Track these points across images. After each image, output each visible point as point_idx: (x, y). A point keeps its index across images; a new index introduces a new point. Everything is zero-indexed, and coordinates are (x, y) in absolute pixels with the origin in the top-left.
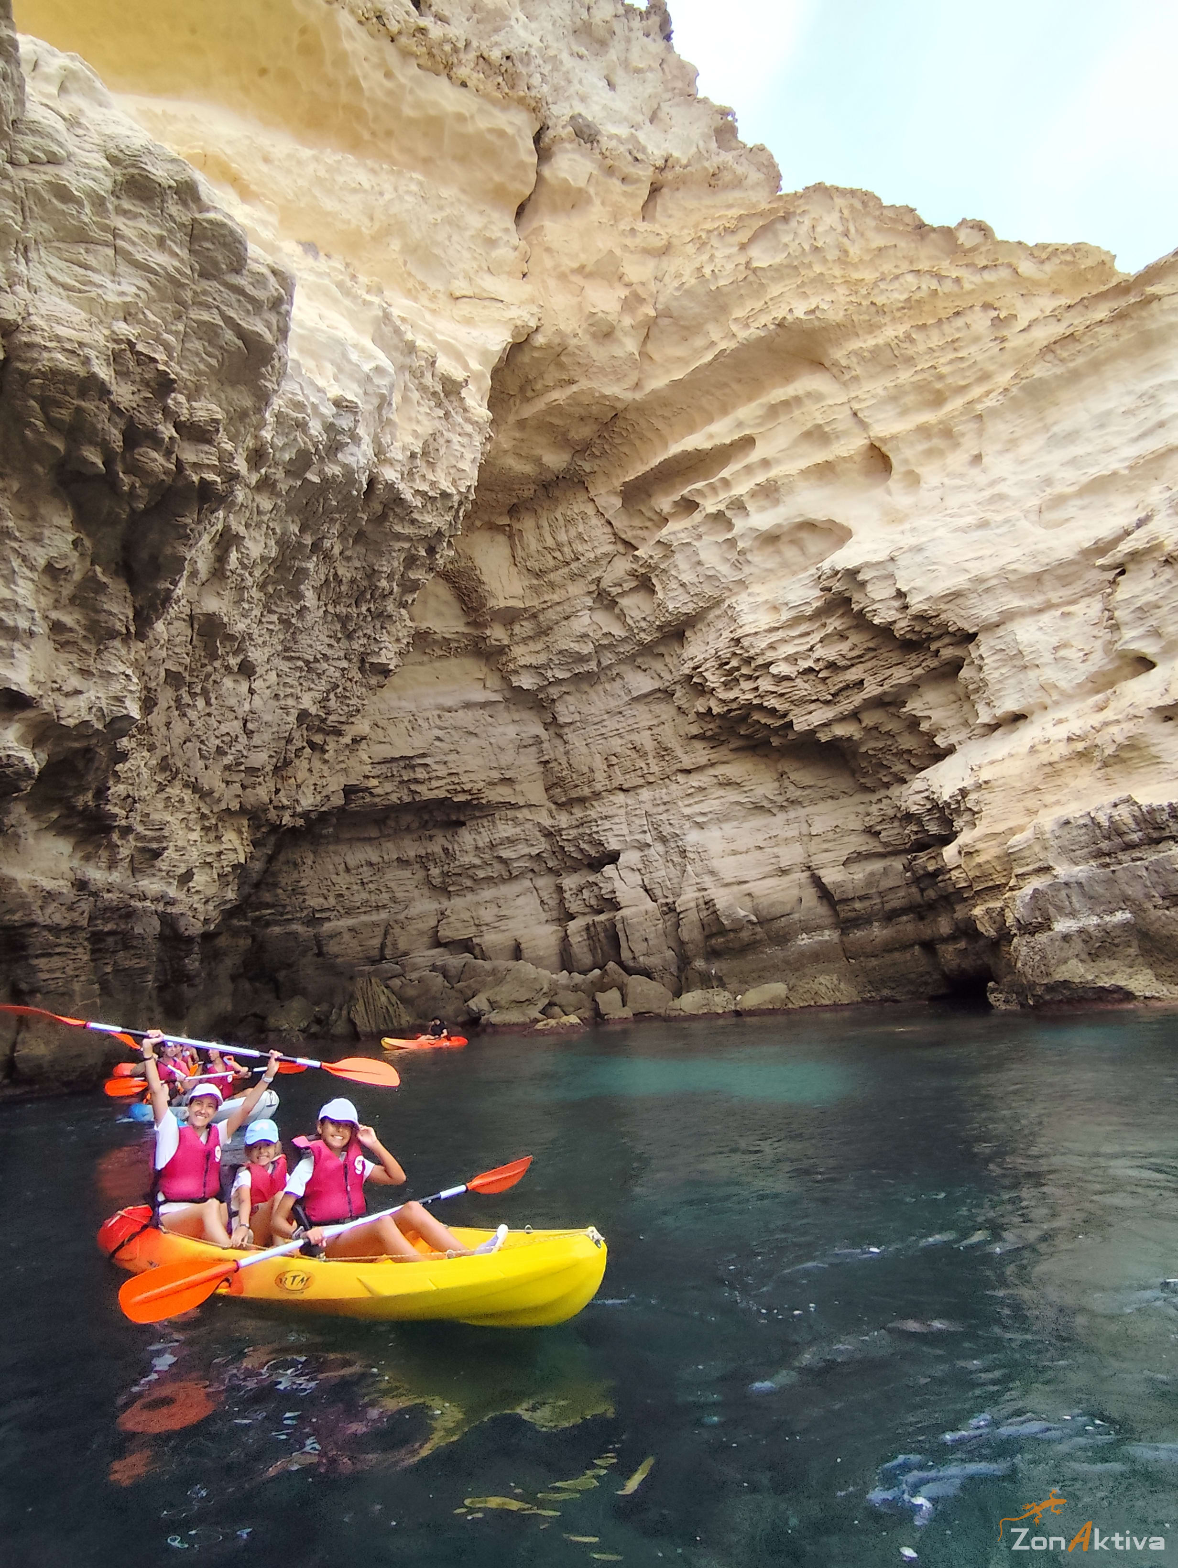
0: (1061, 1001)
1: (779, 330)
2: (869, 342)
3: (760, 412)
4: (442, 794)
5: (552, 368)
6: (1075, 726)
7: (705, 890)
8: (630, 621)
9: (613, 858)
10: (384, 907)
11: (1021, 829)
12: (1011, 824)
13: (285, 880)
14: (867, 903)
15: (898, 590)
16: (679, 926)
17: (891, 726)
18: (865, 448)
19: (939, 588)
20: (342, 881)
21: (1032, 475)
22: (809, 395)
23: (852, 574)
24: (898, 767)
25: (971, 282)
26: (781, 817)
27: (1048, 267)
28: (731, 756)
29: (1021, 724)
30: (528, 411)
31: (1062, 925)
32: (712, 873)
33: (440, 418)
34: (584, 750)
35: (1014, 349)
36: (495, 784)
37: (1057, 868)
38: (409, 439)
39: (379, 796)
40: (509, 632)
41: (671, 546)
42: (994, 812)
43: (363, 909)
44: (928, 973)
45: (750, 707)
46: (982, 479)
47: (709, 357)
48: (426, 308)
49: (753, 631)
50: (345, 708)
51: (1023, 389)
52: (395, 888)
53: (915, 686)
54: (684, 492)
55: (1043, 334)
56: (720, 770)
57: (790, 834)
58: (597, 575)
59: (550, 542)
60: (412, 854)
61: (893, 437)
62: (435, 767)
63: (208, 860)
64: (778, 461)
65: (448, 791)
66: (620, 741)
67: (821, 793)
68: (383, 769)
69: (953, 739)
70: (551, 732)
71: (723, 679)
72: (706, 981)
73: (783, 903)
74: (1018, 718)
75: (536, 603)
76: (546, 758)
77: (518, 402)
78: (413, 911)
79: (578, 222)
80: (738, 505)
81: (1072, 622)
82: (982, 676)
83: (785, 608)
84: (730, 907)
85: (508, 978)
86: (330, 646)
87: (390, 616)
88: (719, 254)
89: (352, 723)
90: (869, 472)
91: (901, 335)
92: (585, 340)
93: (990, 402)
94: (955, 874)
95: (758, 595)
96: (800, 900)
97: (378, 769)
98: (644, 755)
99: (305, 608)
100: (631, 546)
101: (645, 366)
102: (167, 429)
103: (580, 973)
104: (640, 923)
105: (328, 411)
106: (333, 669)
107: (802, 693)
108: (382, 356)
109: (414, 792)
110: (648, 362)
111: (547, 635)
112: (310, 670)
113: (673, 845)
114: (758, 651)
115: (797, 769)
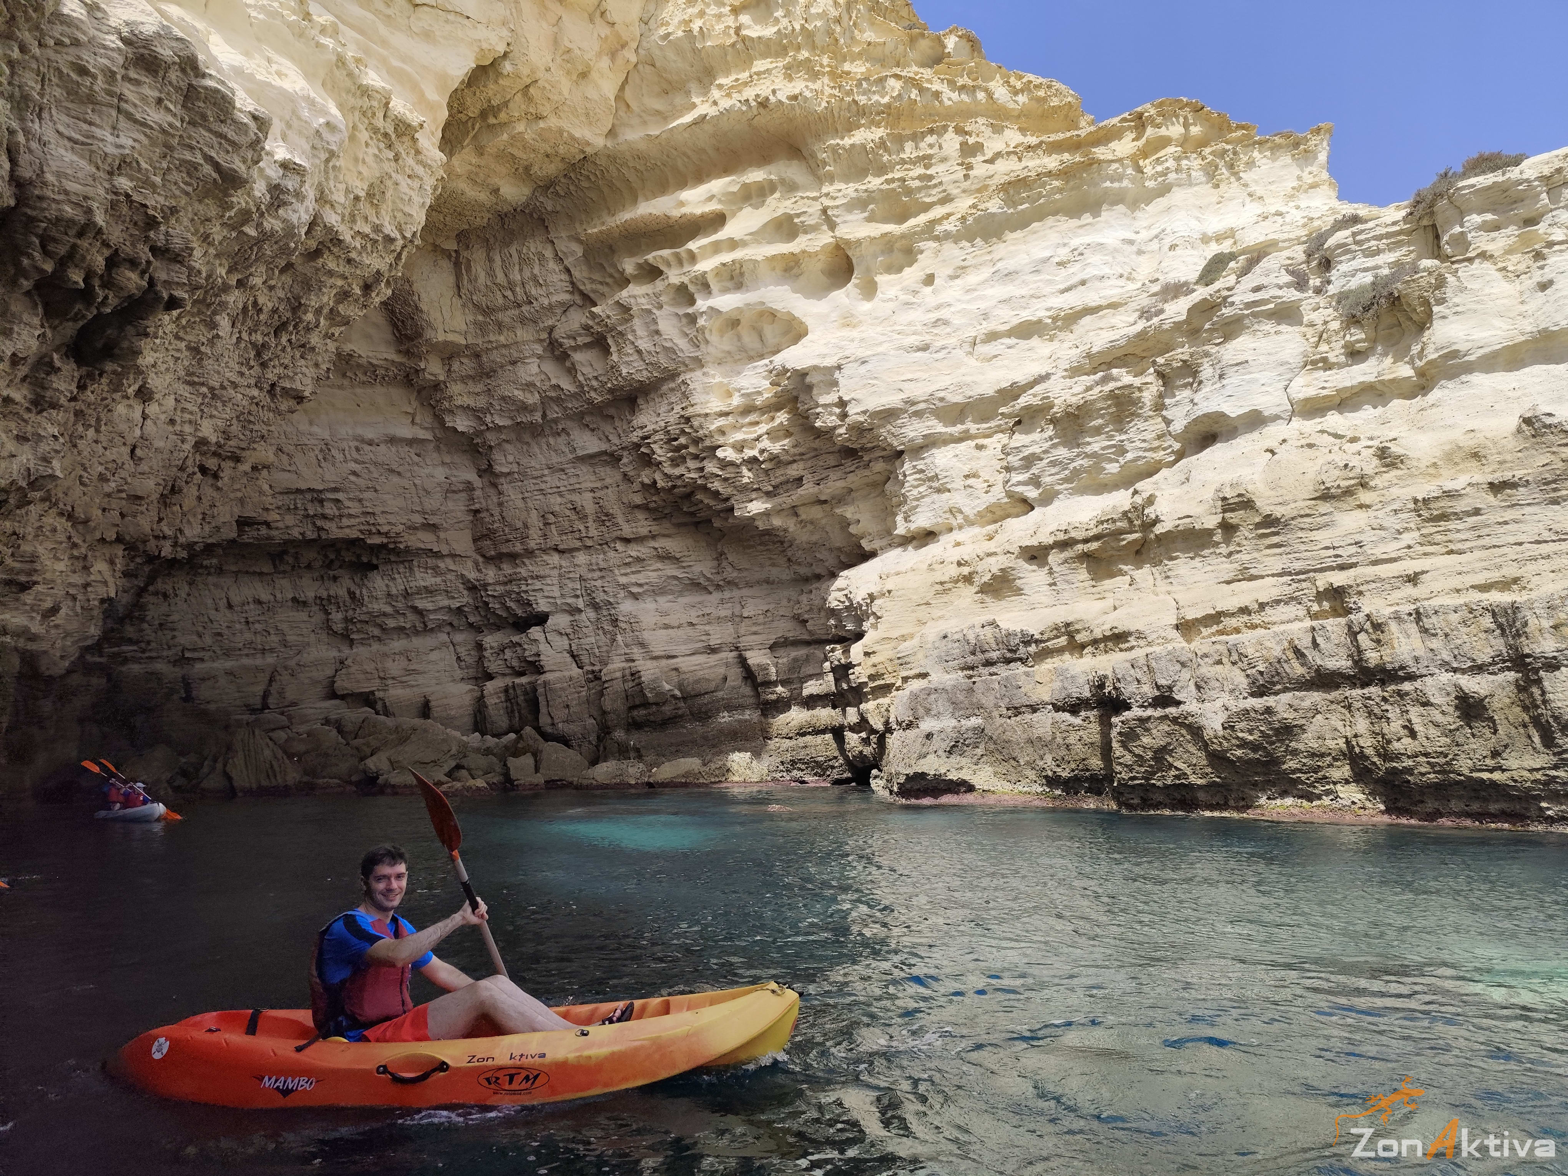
0: (918, 790)
1: (760, 109)
2: (845, 141)
3: (735, 189)
4: (354, 534)
5: (519, 98)
6: (965, 552)
7: (633, 661)
8: (581, 378)
9: (541, 619)
10: (272, 650)
11: (912, 636)
12: (904, 631)
13: (153, 613)
15: (840, 398)
16: (601, 694)
17: (826, 522)
18: (831, 247)
19: (877, 403)
21: (973, 307)
22: (783, 181)
23: (802, 375)
24: (830, 562)
25: (950, 99)
26: (716, 596)
27: (1022, 99)
28: (672, 531)
29: (931, 541)
31: (927, 725)
33: (389, 160)
34: (520, 504)
35: (977, 178)
36: (416, 528)
37: (933, 675)
38: (354, 182)
39: (278, 529)
40: (447, 368)
41: (630, 309)
42: (892, 619)
43: (245, 651)
44: (835, 758)
45: (695, 486)
46: (931, 300)
47: (689, 119)
49: (705, 412)
50: (248, 433)
51: (978, 220)
52: (287, 631)
53: (848, 489)
54: (650, 257)
55: (1005, 170)
56: (659, 543)
57: (723, 613)
58: (550, 322)
59: (501, 278)
60: (311, 594)
61: (859, 242)
62: (347, 503)
63: (74, 592)
64: (745, 244)
65: (361, 531)
66: (559, 500)
67: (757, 577)
68: (287, 500)
69: (876, 544)
70: (485, 480)
71: (670, 455)
72: (623, 752)
73: (708, 680)
74: (929, 535)
75: (480, 341)
76: (477, 506)
77: (478, 127)
78: (306, 658)
80: (702, 282)
81: (983, 453)
82: (904, 491)
83: (737, 394)
84: (656, 679)
85: (413, 739)
86: (242, 374)
87: (312, 347)
88: (708, 10)
89: (255, 450)
90: (830, 275)
91: (877, 140)
92: (558, 76)
93: (948, 226)
94: (857, 670)
95: (713, 376)
96: (725, 679)
97: (280, 500)
98: (583, 518)
99: (218, 337)
100: (589, 301)
101: (621, 113)
102: (144, 253)
103: (493, 736)
104: (563, 689)
105: (274, 173)
106: (240, 396)
107: (745, 480)
108: (334, 110)
109: (320, 529)
110: (624, 108)
111: (489, 377)
112: (214, 397)
113: (605, 613)
114: (707, 433)
115: (737, 552)
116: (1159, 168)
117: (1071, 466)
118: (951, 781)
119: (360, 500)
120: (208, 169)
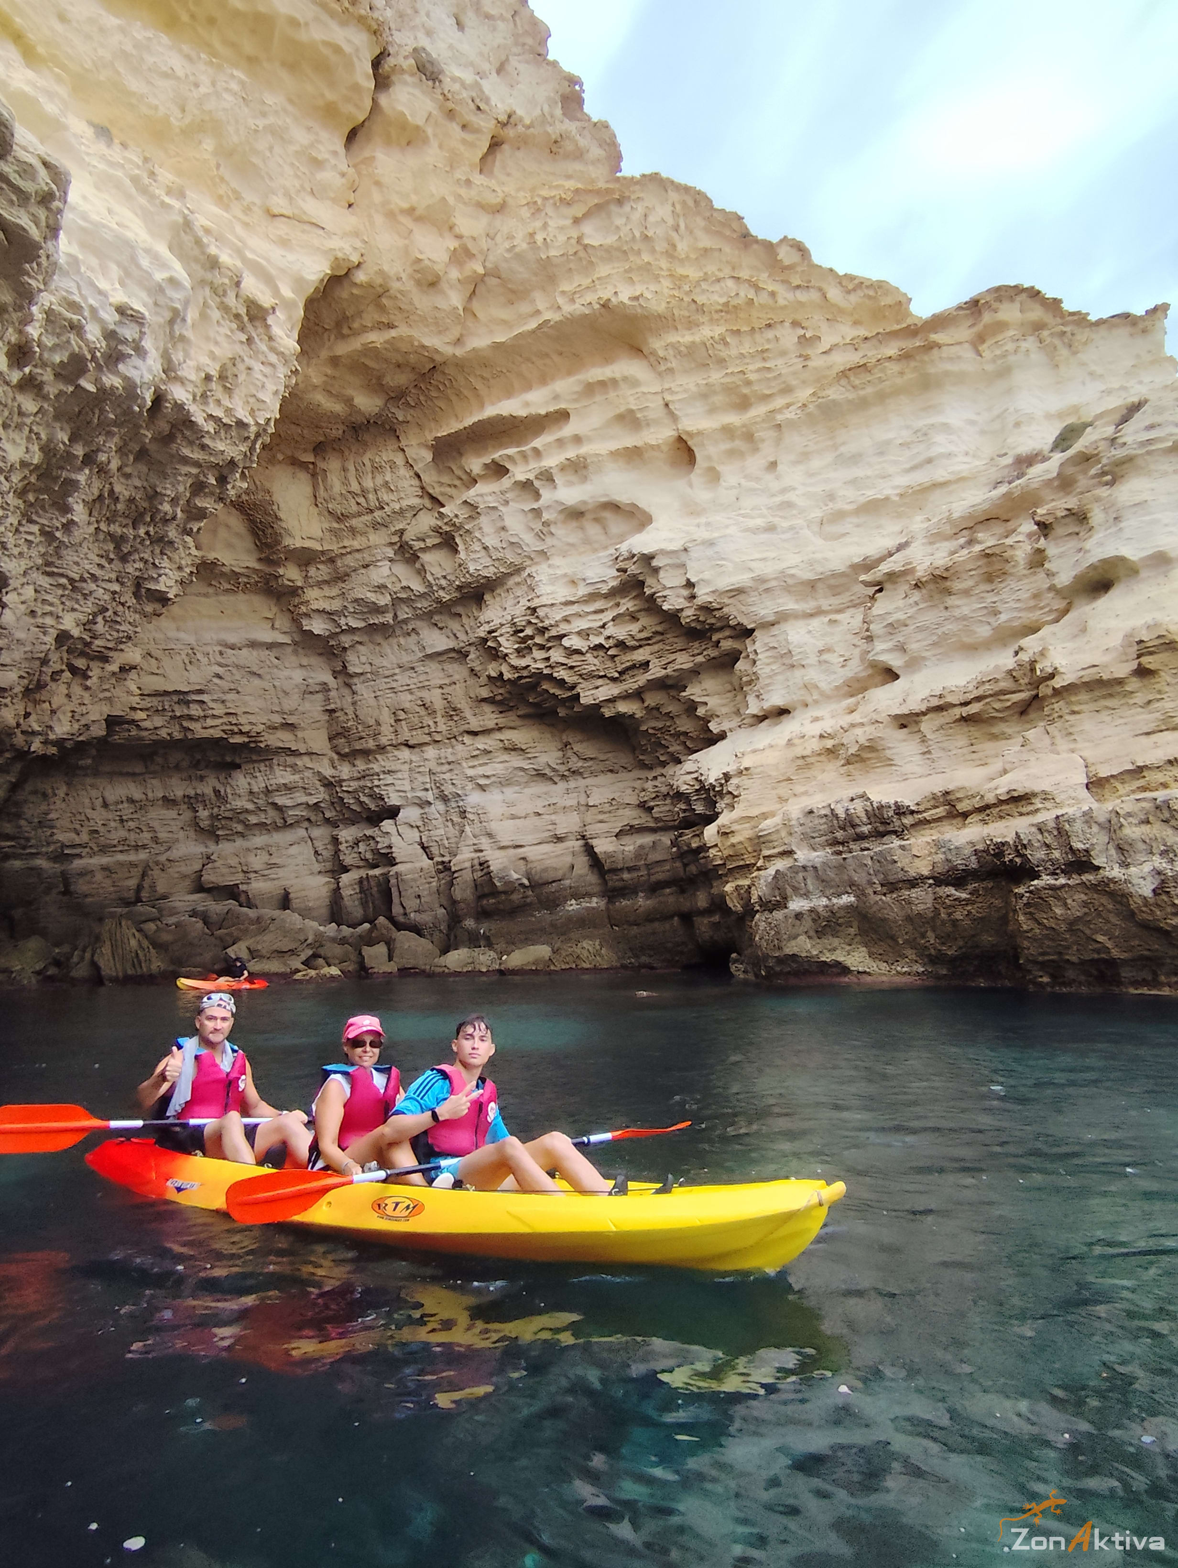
0: (789, 973)
1: (603, 310)
2: (686, 338)
3: (577, 388)
4: (217, 733)
5: (371, 308)
6: (828, 725)
7: (481, 851)
8: (430, 578)
9: (393, 813)
10: (144, 847)
11: (773, 814)
12: (764, 809)
13: (31, 811)
14: (635, 874)
15: (688, 580)
16: (451, 884)
17: (672, 708)
18: (672, 440)
19: (725, 582)
20: (98, 816)
21: (819, 489)
22: (625, 379)
23: (647, 559)
24: (675, 748)
25: (785, 298)
26: (562, 785)
27: (854, 298)
28: (518, 722)
29: (784, 718)
30: (342, 349)
31: (797, 905)
32: (490, 835)
33: (242, 342)
34: (372, 702)
35: (815, 368)
36: (275, 728)
37: (798, 852)
38: (205, 360)
39: (146, 729)
40: (304, 574)
41: (477, 507)
42: (751, 797)
43: (120, 848)
44: (684, 943)
45: (539, 676)
46: (775, 486)
47: (533, 325)
48: (239, 219)
49: (550, 602)
50: (115, 634)
51: (819, 407)
52: (158, 828)
53: (695, 672)
54: (496, 456)
55: (843, 359)
56: (507, 735)
57: (569, 803)
58: (401, 526)
59: (355, 487)
60: (179, 793)
61: (700, 433)
62: (211, 704)
64: (590, 439)
65: (223, 731)
66: (409, 697)
67: (601, 766)
68: (155, 702)
69: (725, 726)
70: (340, 680)
71: (516, 646)
72: (474, 940)
73: (556, 869)
74: (783, 712)
75: (334, 547)
76: (332, 706)
77: (332, 337)
78: (174, 854)
79: (412, 160)
80: (547, 477)
81: (837, 630)
82: (755, 670)
83: (582, 584)
84: (504, 869)
85: (272, 927)
86: (101, 566)
87: (171, 543)
88: (551, 223)
89: (122, 650)
90: (674, 463)
91: (716, 336)
92: (409, 285)
93: (789, 414)
94: (712, 852)
95: (558, 567)
96: (572, 867)
97: (147, 703)
98: (432, 713)
100: (437, 502)
101: (469, 322)
103: (349, 926)
104: (414, 880)
105: (109, 317)
106: (101, 591)
107: (591, 668)
108: (181, 272)
109: (186, 729)
110: (471, 319)
111: (343, 581)
112: (75, 589)
113: (454, 805)
114: (553, 623)
115: (581, 741)
116: (998, 352)
117: (939, 632)
118: (825, 962)
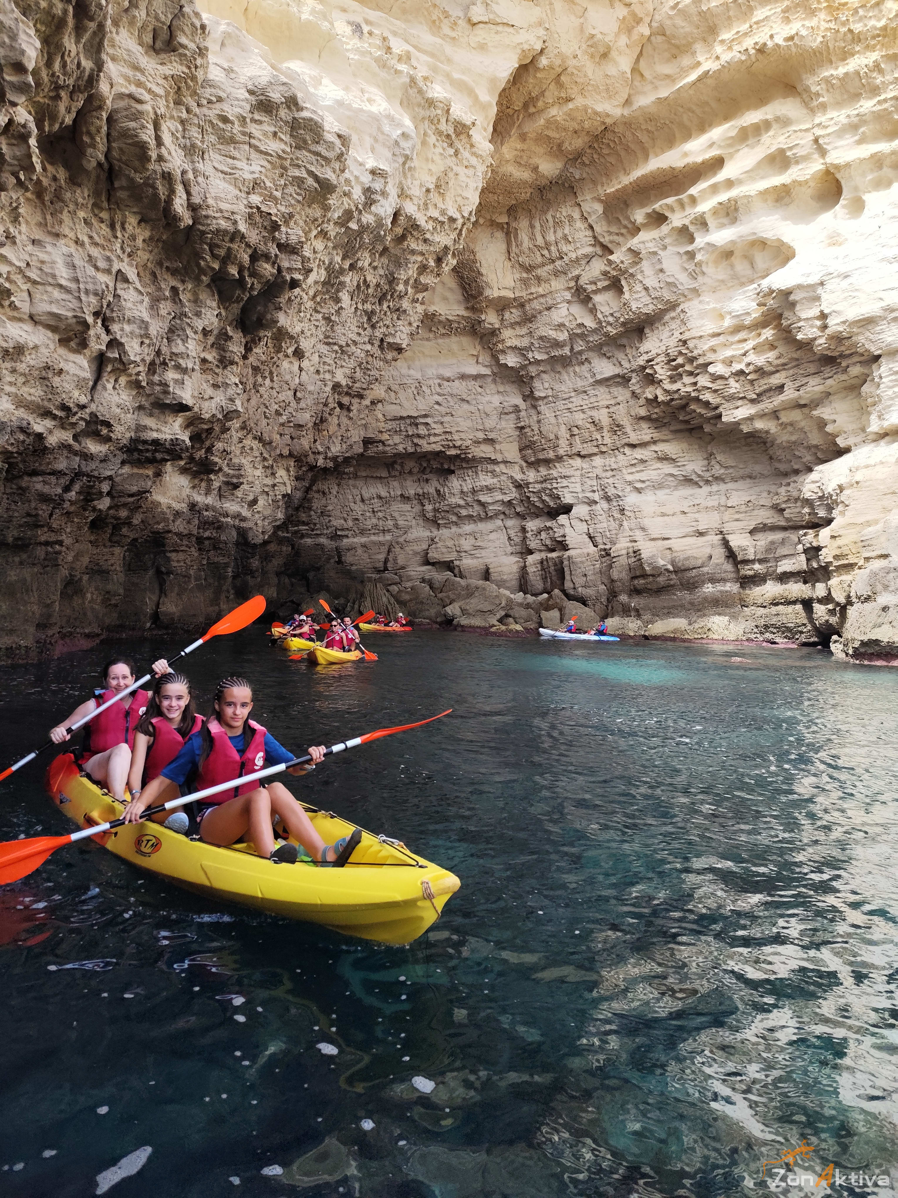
0: (871, 654)
1: (758, 55)
2: (841, 70)
3: (733, 133)
4: (437, 448)
5: (552, 87)
7: (636, 541)
8: (600, 316)
9: (567, 509)
10: (389, 531)
11: (876, 522)
12: (870, 517)
13: (316, 504)
14: (765, 565)
15: (822, 312)
16: (611, 567)
17: (805, 424)
18: (820, 174)
19: (855, 313)
20: (358, 508)
22: (778, 119)
23: (786, 294)
24: (807, 458)
26: (706, 489)
28: (670, 437)
30: (529, 126)
31: (884, 599)
32: (643, 529)
33: (451, 156)
34: (553, 420)
36: (479, 442)
38: (426, 178)
39: (389, 446)
40: (501, 318)
41: (639, 253)
42: (859, 506)
43: (373, 531)
44: (804, 625)
45: (688, 398)
48: (448, 39)
49: (699, 335)
50: (367, 378)
52: (398, 517)
53: (827, 394)
54: (657, 206)
56: (661, 447)
57: (710, 504)
58: (576, 272)
59: (540, 241)
60: (412, 492)
61: (849, 164)
62: (433, 426)
63: (266, 489)
64: (741, 182)
65: (442, 445)
66: (582, 416)
67: (741, 473)
68: (394, 424)
69: (851, 441)
70: (528, 403)
71: (669, 373)
72: (626, 611)
73: (696, 558)
75: (524, 294)
76: (522, 424)
77: (521, 117)
78: (410, 536)
80: (702, 221)
82: (879, 392)
83: (729, 317)
84: (653, 557)
85: (477, 594)
86: (359, 334)
87: (405, 310)
89: (372, 389)
90: (820, 197)
91: (871, 64)
92: (584, 60)
94: (825, 551)
95: (708, 303)
96: (710, 557)
97: (390, 425)
98: (600, 429)
99: (341, 308)
100: (607, 250)
101: (636, 83)
102: (274, 250)
103: (532, 595)
104: (582, 562)
105: (366, 179)
106: (359, 351)
107: (733, 391)
108: (408, 122)
109: (416, 445)
110: (638, 78)
111: (531, 322)
112: (343, 352)
113: (615, 504)
114: (701, 352)
115: (724, 452)
119: (442, 423)
120: (310, 181)
